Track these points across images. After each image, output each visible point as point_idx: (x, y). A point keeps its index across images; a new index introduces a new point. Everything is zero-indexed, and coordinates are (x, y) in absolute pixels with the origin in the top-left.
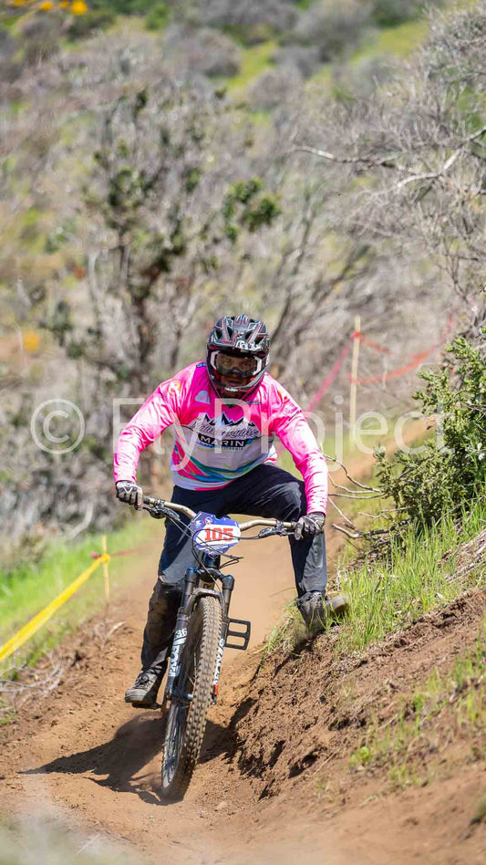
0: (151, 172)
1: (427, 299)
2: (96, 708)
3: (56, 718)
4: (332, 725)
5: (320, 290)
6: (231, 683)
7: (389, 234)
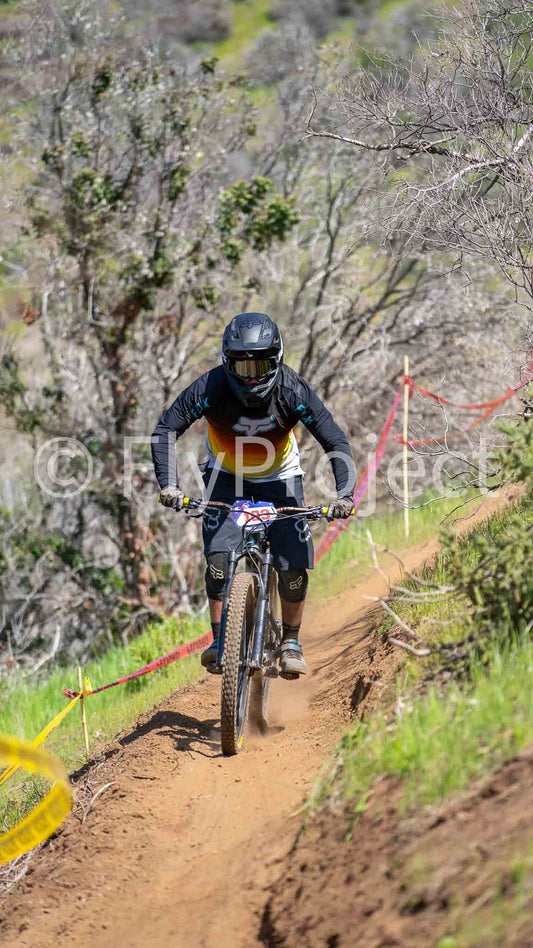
1: (498, 328)
2: (79, 903)
3: (27, 920)
4: (404, 909)
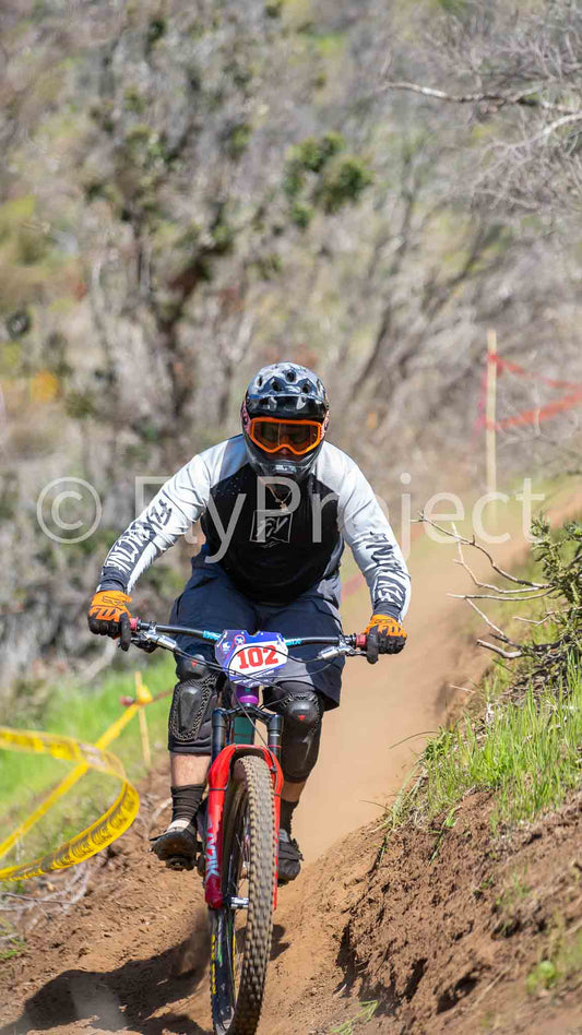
0: (176, 133)
2: (142, 927)
3: (85, 944)
4: (497, 931)
5: (433, 296)
6: (340, 879)
7: (535, 205)
